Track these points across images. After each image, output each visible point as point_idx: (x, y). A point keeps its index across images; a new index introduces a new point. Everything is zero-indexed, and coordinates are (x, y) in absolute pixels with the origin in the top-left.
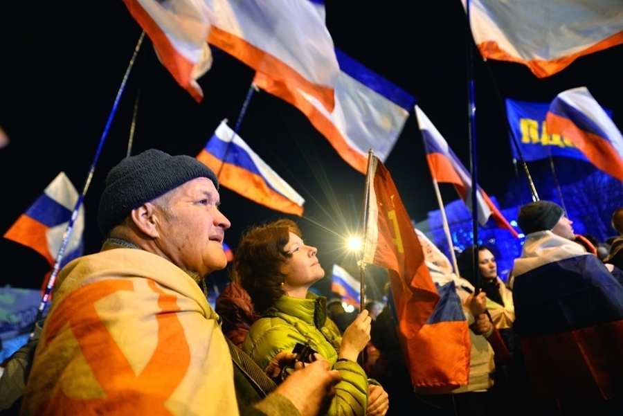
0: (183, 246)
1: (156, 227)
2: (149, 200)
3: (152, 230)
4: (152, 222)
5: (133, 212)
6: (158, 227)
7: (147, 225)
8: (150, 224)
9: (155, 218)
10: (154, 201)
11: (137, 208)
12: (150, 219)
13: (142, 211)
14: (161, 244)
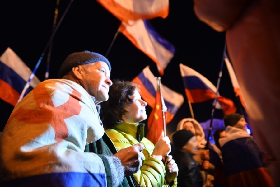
0: (90, 84)
1: (81, 76)
2: (81, 64)
3: (79, 76)
4: (80, 73)
5: (73, 68)
6: (82, 75)
7: (78, 74)
8: (79, 73)
9: (81, 72)
10: (83, 66)
11: (75, 67)
12: (80, 72)
13: (77, 68)
14: (81, 82)
